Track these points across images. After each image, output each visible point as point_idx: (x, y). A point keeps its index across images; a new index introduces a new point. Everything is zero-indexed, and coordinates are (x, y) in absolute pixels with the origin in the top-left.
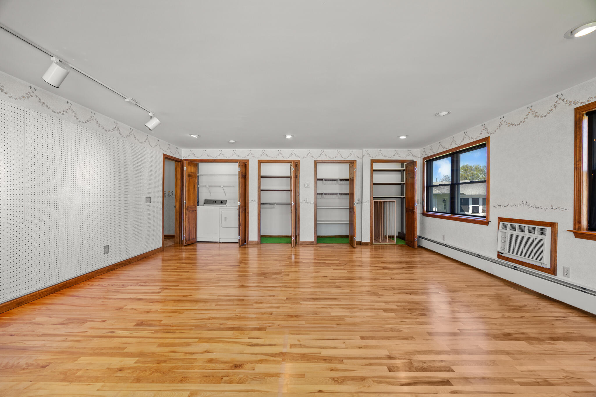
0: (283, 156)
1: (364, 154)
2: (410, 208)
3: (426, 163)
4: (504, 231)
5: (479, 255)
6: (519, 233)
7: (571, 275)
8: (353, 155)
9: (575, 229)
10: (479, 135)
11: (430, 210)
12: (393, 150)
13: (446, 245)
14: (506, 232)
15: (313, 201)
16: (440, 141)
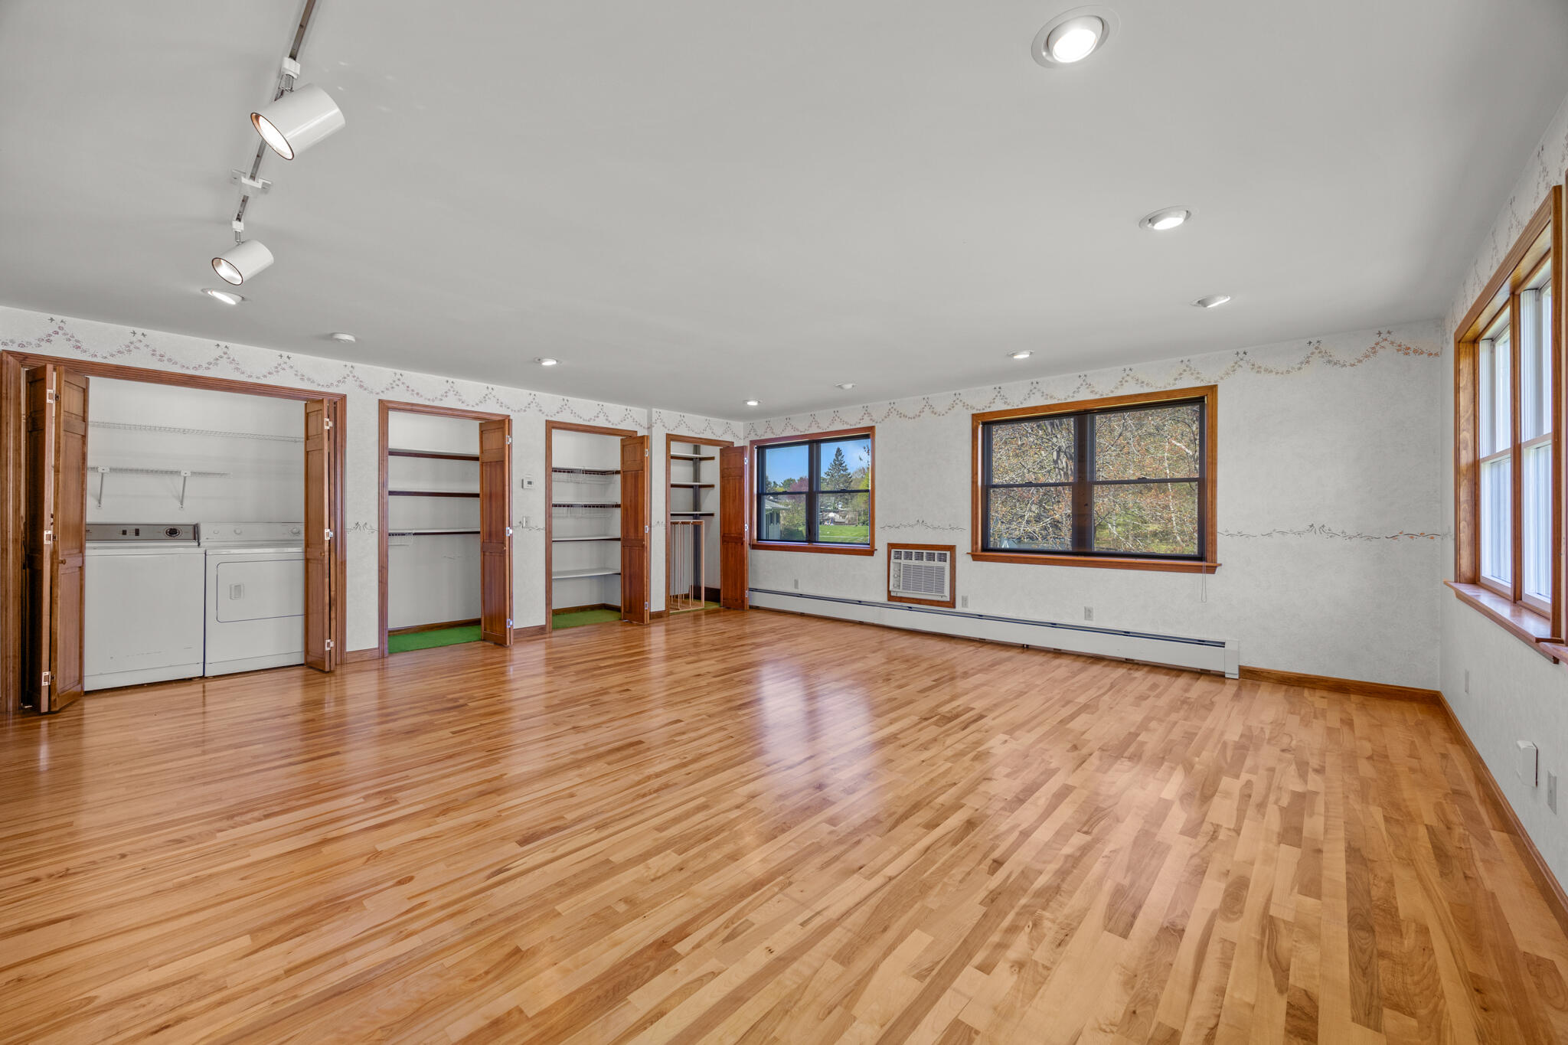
0: (460, 400)
1: (654, 420)
2: (733, 535)
3: (756, 450)
4: (899, 561)
5: (860, 602)
6: (917, 561)
7: (969, 605)
8: (631, 420)
9: (972, 551)
10: (858, 421)
11: (765, 538)
12: (704, 418)
13: (801, 596)
14: (900, 563)
15: (542, 525)
16: (788, 417)
